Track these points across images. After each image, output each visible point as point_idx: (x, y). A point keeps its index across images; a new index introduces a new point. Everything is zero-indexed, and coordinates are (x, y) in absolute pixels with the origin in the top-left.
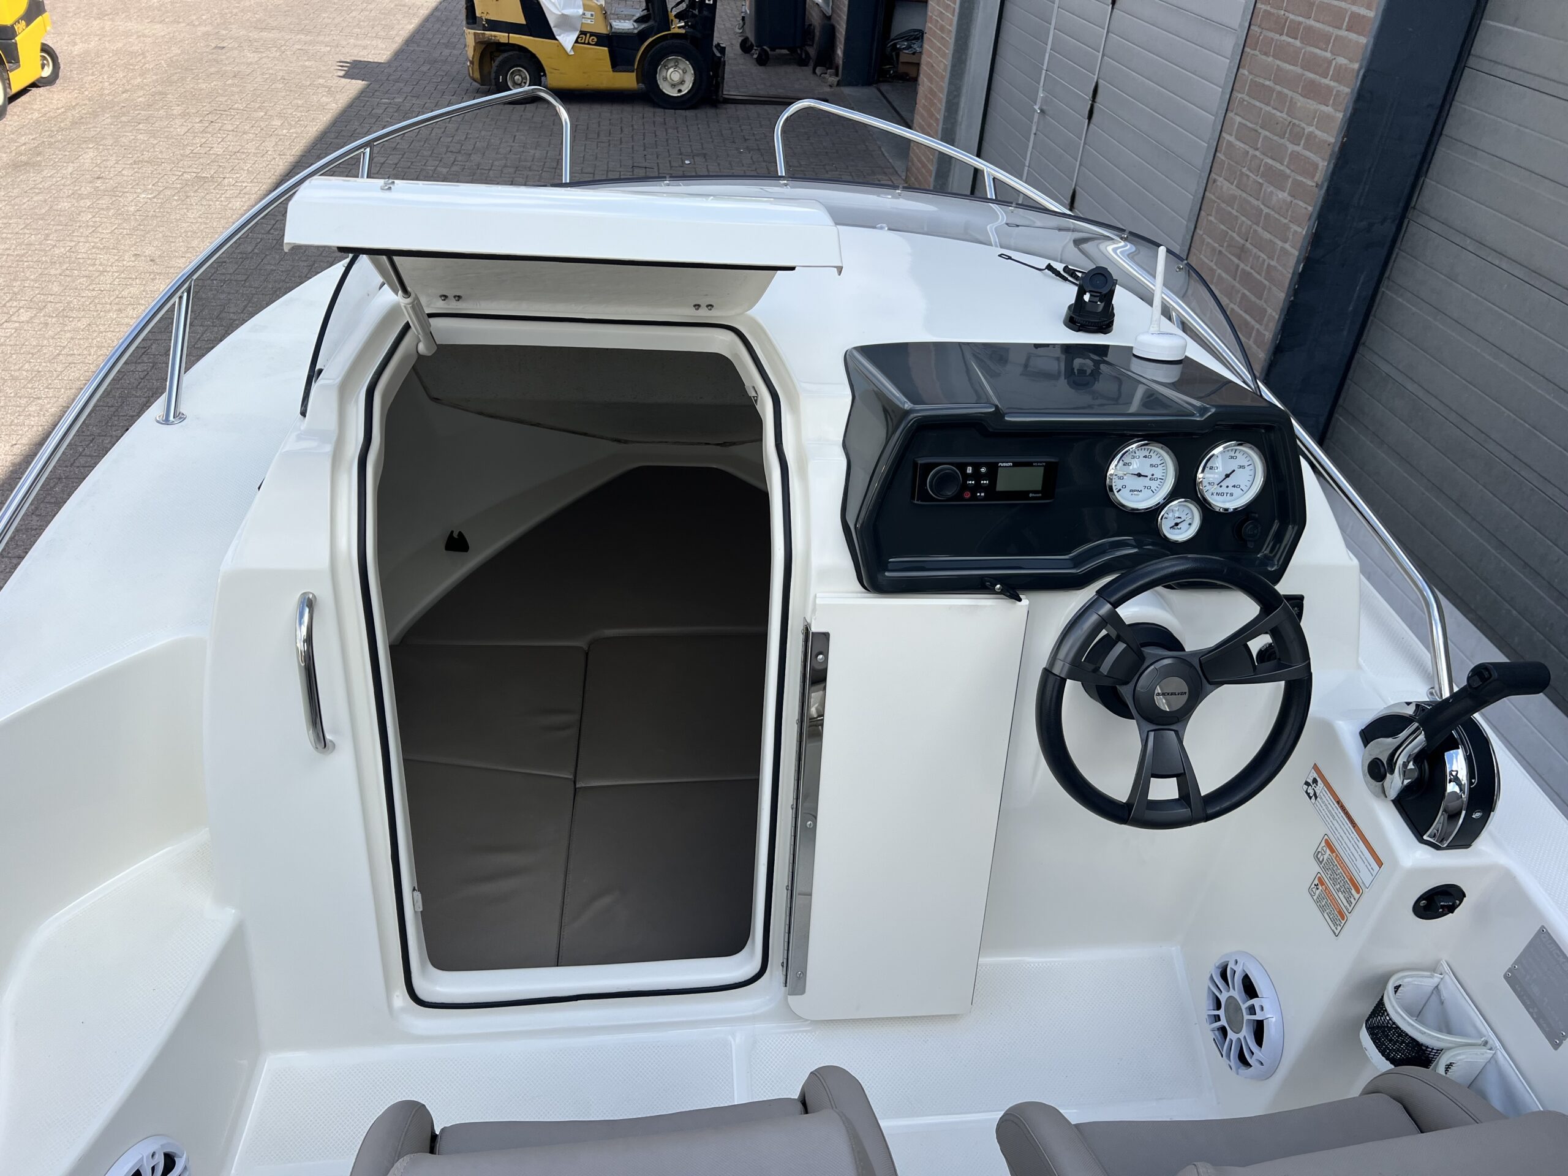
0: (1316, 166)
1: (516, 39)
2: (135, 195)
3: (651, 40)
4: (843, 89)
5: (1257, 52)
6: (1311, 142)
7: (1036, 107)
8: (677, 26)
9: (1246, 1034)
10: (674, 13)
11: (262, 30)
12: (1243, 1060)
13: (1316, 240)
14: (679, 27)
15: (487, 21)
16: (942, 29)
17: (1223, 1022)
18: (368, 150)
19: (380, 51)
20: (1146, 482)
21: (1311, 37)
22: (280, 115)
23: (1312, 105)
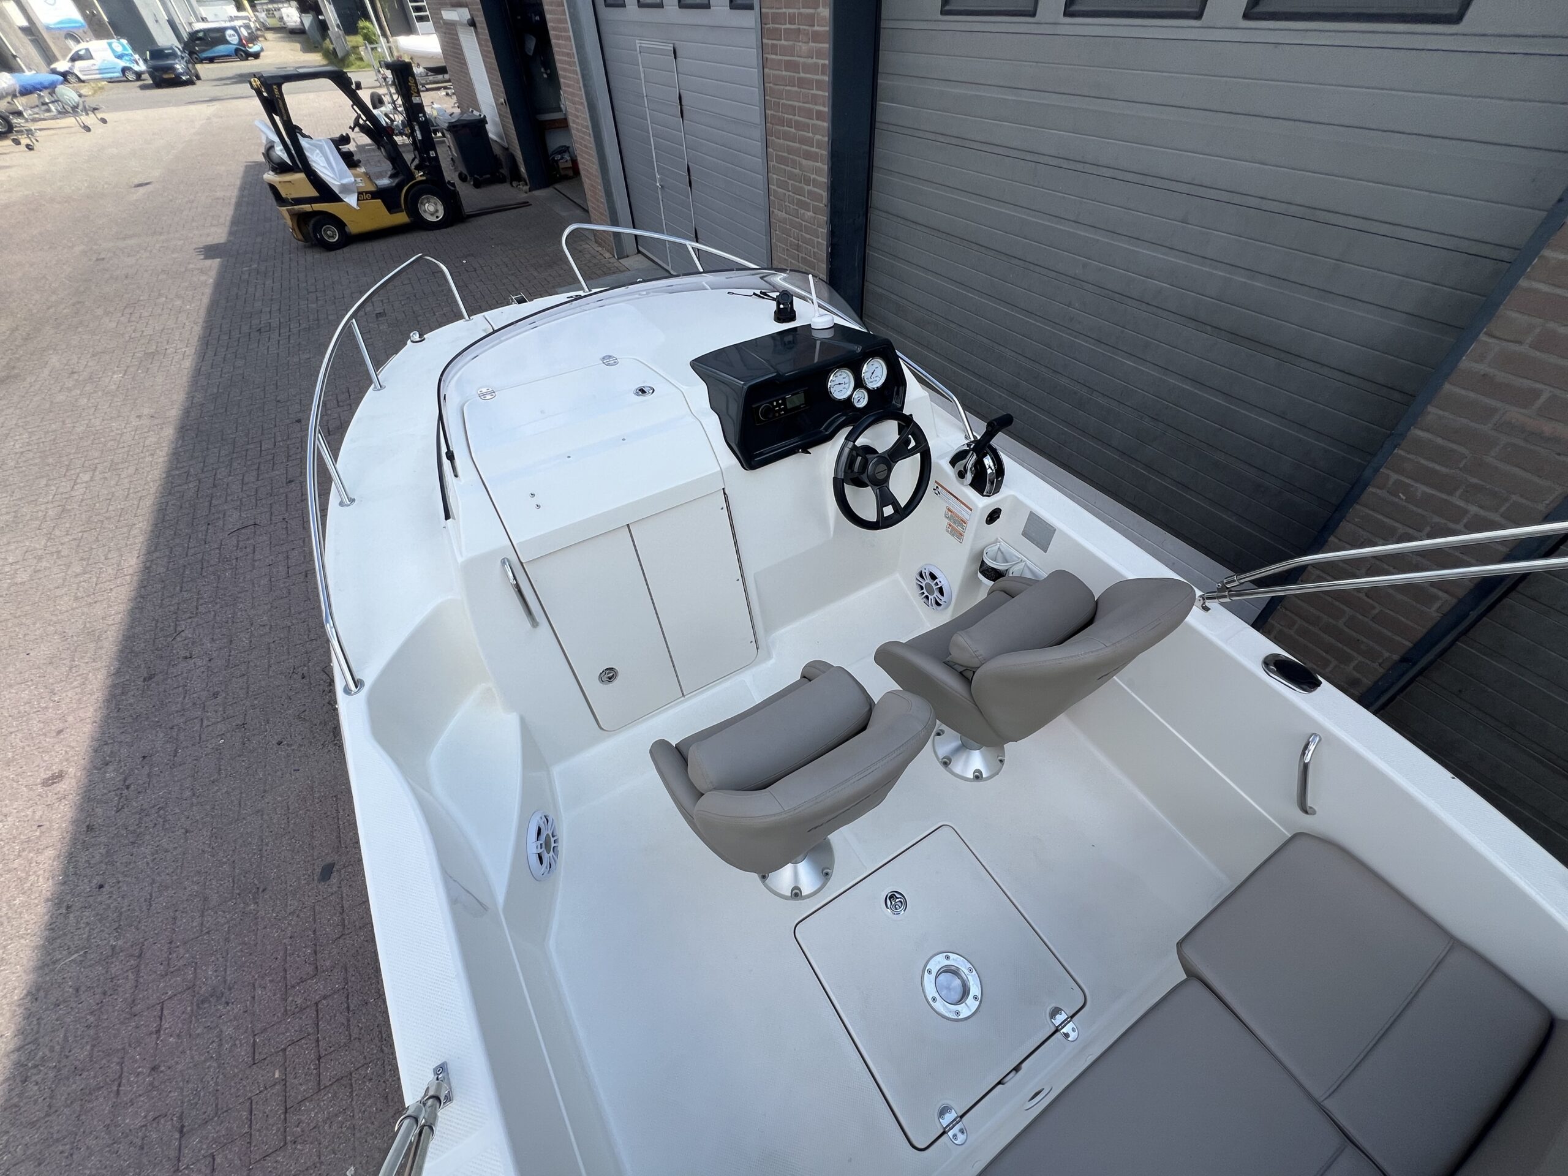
0: (822, 196)
1: (317, 207)
2: (109, 378)
3: (406, 188)
4: (534, 192)
5: (774, 138)
6: (816, 184)
7: (658, 184)
8: (419, 175)
9: (937, 593)
10: (413, 167)
11: (124, 239)
12: (938, 604)
13: (832, 234)
14: (421, 176)
15: (292, 199)
16: (586, 146)
17: (926, 594)
18: (354, 320)
19: (219, 235)
20: (843, 386)
21: (798, 126)
22: (178, 296)
23: (811, 163)
